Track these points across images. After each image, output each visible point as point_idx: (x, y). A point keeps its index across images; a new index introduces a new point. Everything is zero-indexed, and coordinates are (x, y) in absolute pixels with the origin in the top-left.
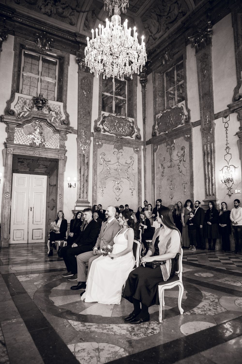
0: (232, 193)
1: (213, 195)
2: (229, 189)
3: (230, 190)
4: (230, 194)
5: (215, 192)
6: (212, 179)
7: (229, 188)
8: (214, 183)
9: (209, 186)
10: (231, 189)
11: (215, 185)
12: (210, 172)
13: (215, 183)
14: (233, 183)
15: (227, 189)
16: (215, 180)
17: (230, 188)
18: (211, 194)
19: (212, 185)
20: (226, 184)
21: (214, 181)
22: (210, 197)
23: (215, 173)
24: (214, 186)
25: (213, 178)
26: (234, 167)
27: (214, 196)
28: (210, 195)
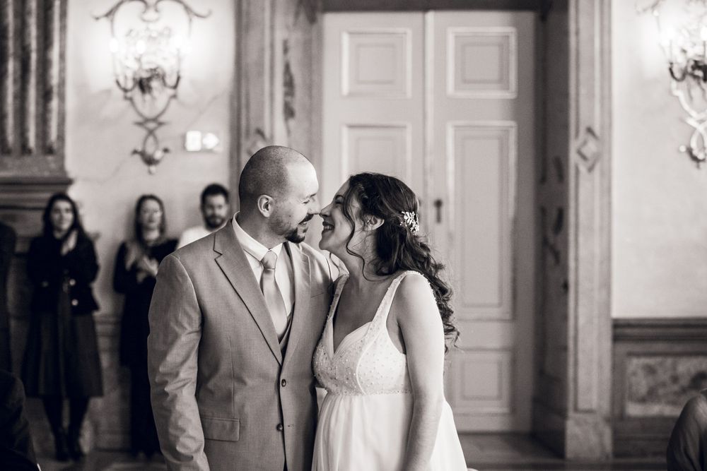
0: (163, 145)
1: (48, 150)
2: (151, 125)
3: (151, 132)
4: (150, 150)
5: (61, 137)
6: (45, 64)
7: (147, 120)
8: (54, 81)
9: (22, 96)
10: (161, 124)
11: (62, 98)
12: (33, 22)
13: (62, 83)
14: (174, 96)
15: (140, 124)
16: (62, 70)
17: (155, 120)
18: (32, 141)
19: (45, 95)
20: (131, 99)
21: (55, 71)
22: (28, 160)
23: (63, 28)
24: (54, 104)
25: (55, 54)
26: (187, 9)
27: (50, 158)
28: (25, 149)
